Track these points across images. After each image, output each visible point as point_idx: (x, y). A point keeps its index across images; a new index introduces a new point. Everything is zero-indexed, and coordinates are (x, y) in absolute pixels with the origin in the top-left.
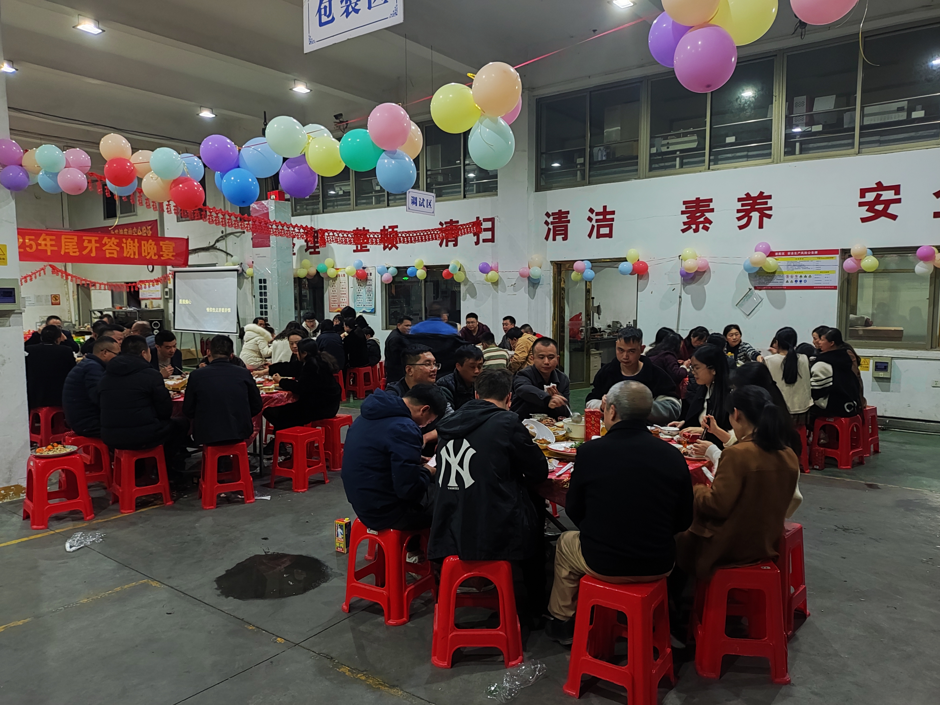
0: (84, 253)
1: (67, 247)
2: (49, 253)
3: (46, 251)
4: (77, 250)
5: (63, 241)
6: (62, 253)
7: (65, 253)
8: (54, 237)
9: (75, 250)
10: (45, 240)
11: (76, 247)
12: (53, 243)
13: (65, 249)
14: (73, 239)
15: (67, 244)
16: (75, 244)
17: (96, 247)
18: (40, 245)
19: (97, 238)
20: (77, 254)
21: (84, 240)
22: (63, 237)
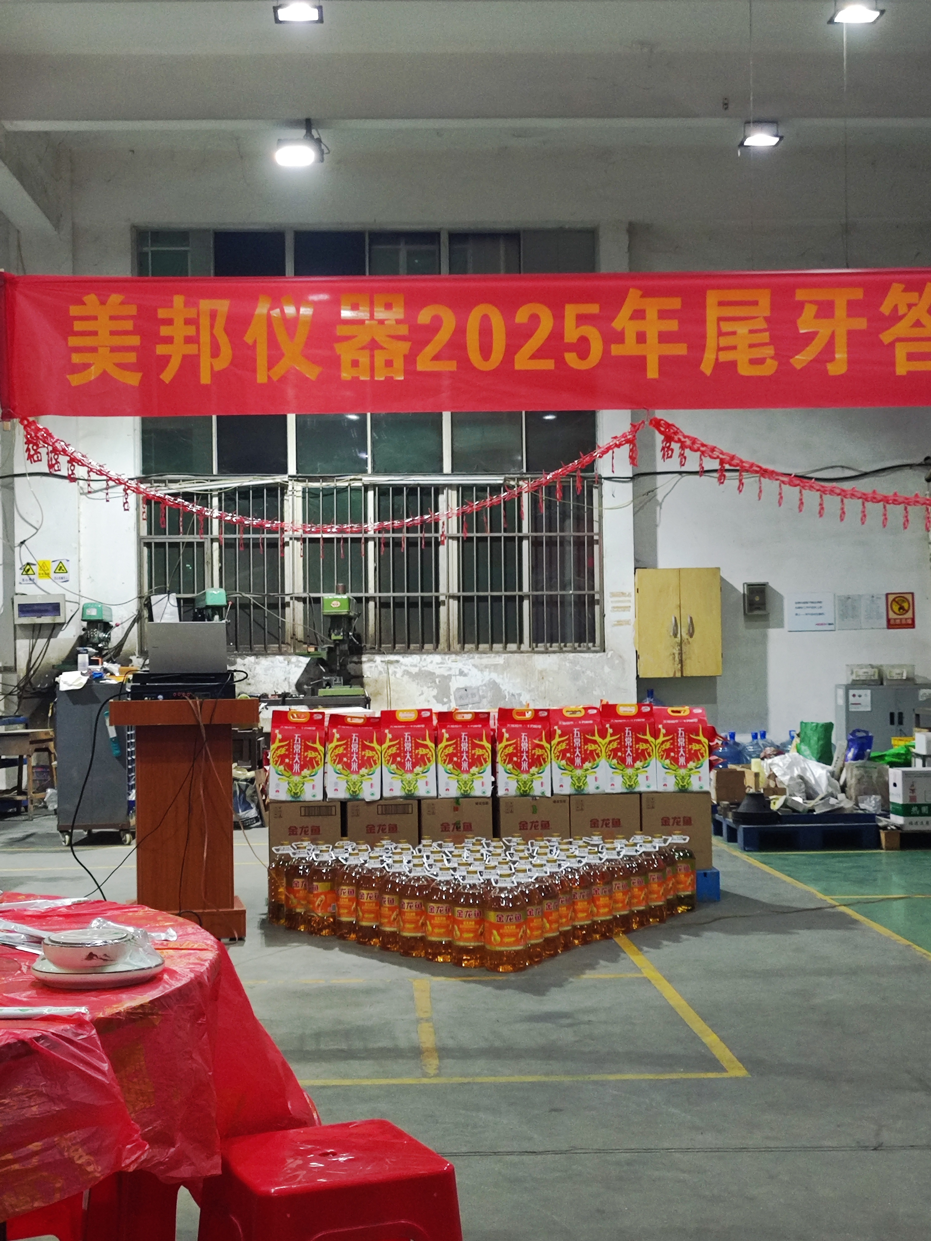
0: (801, 360)
1: (725, 341)
2: (653, 372)
3: (640, 363)
4: (769, 351)
5: (712, 313)
6: (707, 367)
7: (718, 365)
8: (675, 303)
9: (758, 353)
10: (639, 315)
11: (765, 337)
12: (673, 325)
13: (720, 349)
14: (755, 303)
15: (726, 327)
16: (764, 325)
17: (851, 334)
18: (619, 337)
19: (858, 294)
20: (769, 368)
21: (800, 306)
22: (712, 298)
